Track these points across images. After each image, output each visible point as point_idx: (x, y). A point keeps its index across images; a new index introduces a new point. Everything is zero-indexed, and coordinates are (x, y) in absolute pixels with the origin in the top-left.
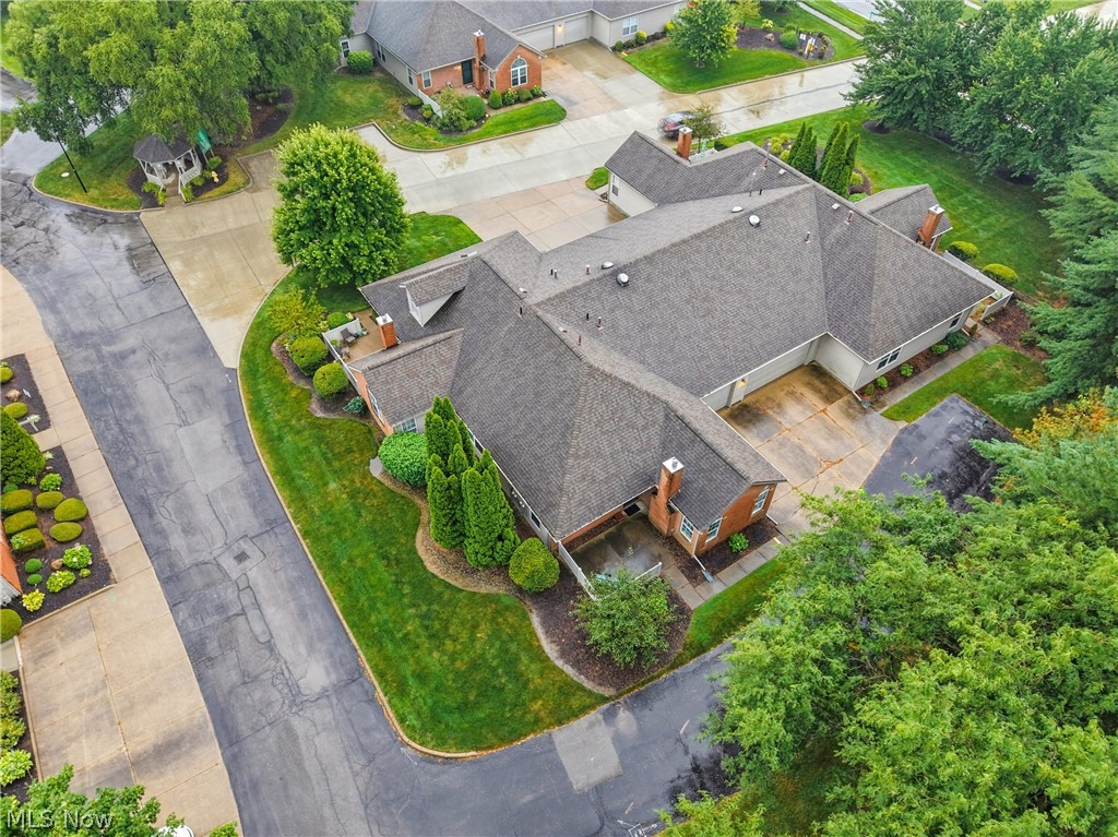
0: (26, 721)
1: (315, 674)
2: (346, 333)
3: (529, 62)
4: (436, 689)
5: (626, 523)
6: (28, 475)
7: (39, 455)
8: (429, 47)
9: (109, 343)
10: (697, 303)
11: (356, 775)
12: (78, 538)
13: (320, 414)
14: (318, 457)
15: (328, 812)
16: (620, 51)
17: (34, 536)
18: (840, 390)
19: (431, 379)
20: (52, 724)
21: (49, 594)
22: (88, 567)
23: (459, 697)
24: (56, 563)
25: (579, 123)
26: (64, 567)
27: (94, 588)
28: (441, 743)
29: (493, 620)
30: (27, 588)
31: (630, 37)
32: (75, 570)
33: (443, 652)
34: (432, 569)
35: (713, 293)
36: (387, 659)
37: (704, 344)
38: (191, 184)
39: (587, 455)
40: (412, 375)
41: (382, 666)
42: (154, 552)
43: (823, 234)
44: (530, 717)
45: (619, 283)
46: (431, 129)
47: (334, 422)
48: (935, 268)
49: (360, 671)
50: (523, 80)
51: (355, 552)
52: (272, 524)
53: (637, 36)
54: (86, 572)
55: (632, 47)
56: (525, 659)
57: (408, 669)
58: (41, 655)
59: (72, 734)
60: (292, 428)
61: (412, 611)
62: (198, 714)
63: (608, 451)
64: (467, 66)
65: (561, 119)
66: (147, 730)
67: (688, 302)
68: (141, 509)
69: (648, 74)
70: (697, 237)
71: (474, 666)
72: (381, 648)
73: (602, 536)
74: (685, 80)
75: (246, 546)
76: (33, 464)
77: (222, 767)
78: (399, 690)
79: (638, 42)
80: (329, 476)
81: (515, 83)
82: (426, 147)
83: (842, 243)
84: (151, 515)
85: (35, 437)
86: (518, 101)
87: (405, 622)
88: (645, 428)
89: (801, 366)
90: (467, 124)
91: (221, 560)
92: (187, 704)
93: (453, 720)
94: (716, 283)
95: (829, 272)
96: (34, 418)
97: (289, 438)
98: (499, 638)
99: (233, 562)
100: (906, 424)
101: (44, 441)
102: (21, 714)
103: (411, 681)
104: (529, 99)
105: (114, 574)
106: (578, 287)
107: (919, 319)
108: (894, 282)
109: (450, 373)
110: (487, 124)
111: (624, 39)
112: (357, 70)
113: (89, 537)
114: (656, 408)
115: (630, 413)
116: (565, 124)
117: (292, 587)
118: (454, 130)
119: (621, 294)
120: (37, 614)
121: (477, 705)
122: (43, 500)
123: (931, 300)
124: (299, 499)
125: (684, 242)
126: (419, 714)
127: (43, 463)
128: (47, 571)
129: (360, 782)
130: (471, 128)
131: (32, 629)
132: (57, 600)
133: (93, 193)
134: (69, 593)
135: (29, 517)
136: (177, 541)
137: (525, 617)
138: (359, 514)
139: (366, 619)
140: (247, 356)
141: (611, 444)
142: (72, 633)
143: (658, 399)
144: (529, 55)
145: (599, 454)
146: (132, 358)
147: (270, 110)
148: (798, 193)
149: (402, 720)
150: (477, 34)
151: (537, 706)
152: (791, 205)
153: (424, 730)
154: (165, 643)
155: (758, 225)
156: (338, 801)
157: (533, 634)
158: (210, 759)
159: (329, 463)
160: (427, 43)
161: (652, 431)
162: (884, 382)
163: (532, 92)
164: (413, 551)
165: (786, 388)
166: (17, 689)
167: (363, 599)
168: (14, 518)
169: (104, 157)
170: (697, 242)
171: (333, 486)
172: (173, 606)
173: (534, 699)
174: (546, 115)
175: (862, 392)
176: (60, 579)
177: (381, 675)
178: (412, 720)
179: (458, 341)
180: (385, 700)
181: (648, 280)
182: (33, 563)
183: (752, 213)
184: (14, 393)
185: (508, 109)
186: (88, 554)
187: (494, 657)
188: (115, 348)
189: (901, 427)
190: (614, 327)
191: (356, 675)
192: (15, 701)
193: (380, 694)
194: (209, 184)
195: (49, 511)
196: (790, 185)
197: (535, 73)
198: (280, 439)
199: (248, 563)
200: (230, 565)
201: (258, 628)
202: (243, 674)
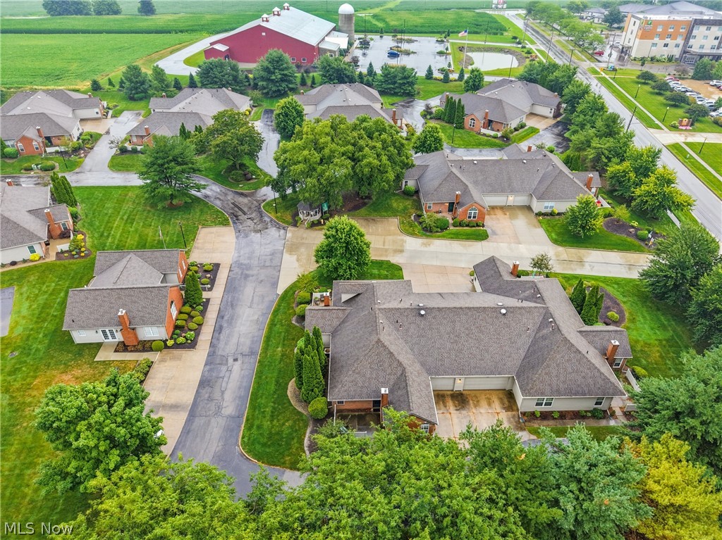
0: (146, 377)
1: (229, 408)
2: (322, 296)
3: (480, 211)
4: (260, 434)
5: (370, 414)
6: (195, 303)
7: (201, 298)
8: (435, 193)
9: (247, 270)
10: (452, 336)
11: (218, 446)
12: (194, 330)
13: (294, 322)
14: (282, 337)
15: (202, 453)
16: (540, 216)
17: (183, 323)
18: (515, 408)
19: (330, 322)
20: (151, 382)
21: (176, 343)
22: (191, 340)
23: (265, 440)
24: (184, 334)
25: (491, 244)
26: (185, 337)
27: (189, 348)
28: (249, 452)
29: (295, 422)
30: (171, 338)
31: (549, 210)
32: (187, 340)
33: (271, 423)
34: (289, 393)
35: (463, 335)
36: (253, 415)
37: (445, 355)
38: (313, 222)
39: (359, 373)
40: (323, 318)
41: (250, 417)
42: (212, 345)
43: (539, 329)
44: (282, 460)
45: (420, 314)
46: (420, 227)
47: (296, 326)
48: (589, 369)
49: (243, 414)
50: (474, 217)
51: (270, 375)
52: (252, 353)
53: (552, 211)
54: (189, 341)
55: (547, 215)
56: (295, 440)
57: (257, 423)
58: (163, 360)
59: (154, 388)
60: (282, 323)
61: (272, 404)
62: (189, 402)
63: (368, 376)
64: (451, 205)
65: (483, 240)
66: (173, 398)
67: (447, 334)
68: (218, 330)
69: (547, 231)
70: (469, 308)
71: (278, 433)
72: (255, 411)
73: (357, 414)
74: (564, 239)
75: (240, 357)
76: (197, 300)
77: (184, 421)
78: (249, 427)
79: (552, 214)
80: (280, 345)
81: (470, 217)
82: (412, 234)
83: (544, 338)
84: (220, 333)
85: (203, 293)
86: (467, 226)
87: (267, 407)
88: (390, 374)
89: (505, 390)
90: (435, 229)
91: (229, 358)
92: (188, 397)
93: (258, 447)
94: (467, 332)
95: (531, 349)
96: (209, 286)
97: (278, 326)
98: (292, 428)
99: (232, 360)
100: (536, 438)
101: (205, 295)
102: (146, 374)
103: (255, 427)
104: (474, 226)
105: (197, 347)
106: (400, 309)
107: (565, 389)
108: (558, 365)
109: (338, 323)
110: (446, 232)
111: (543, 211)
112: (407, 194)
113: (197, 332)
114: (399, 368)
115: (386, 365)
116: (484, 243)
117: (243, 377)
118: (430, 230)
119: (418, 319)
120: (169, 348)
121: (269, 446)
122: (193, 313)
123: (579, 383)
124: (266, 349)
125: (461, 308)
126: (249, 439)
127: (201, 301)
128: (179, 336)
129: (217, 449)
130: (437, 232)
131: (165, 351)
132: (177, 346)
133: (279, 214)
134: (181, 346)
135: (185, 316)
136: (221, 345)
137: (306, 426)
138: (280, 363)
139: (256, 399)
140: (286, 292)
141: (371, 373)
142: (174, 358)
143: (402, 365)
144: (480, 207)
145: (364, 376)
146: (251, 278)
147: (361, 201)
148: (536, 307)
149: (243, 438)
150: (457, 193)
151: (287, 458)
152: (529, 312)
153: (248, 444)
154: (195, 376)
155: (504, 314)
156: (207, 451)
157: (305, 434)
158: (183, 416)
159: (284, 341)
160: (435, 191)
161: (392, 377)
162: (538, 415)
163: (477, 224)
164: (287, 384)
165: (488, 395)
166: (150, 367)
167: (261, 392)
168: (182, 315)
169: (291, 202)
170: (468, 311)
171: (279, 349)
172: (206, 365)
173: (288, 456)
174: (477, 236)
175: (524, 414)
176: (181, 340)
177: (247, 420)
178: (246, 439)
179: (347, 312)
180: (243, 428)
181: (434, 318)
182: (178, 331)
183: (504, 308)
184: (209, 275)
185: (461, 228)
186: (194, 336)
187: (286, 434)
188: (247, 272)
189: (531, 438)
190: (407, 331)
191: (240, 416)
192: (147, 369)
193: (243, 426)
194: (319, 223)
195: (193, 317)
196: (539, 303)
197: (482, 216)
198: (275, 325)
199: (236, 363)
200: (231, 360)
201: (224, 385)
202: (209, 397)
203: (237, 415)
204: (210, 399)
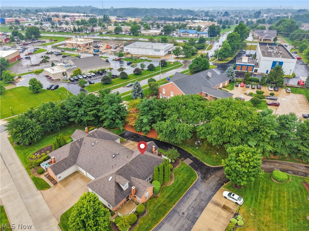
1: (196, 192)
49: (192, 187)
75: (181, 214)
92: (210, 206)
164: (171, 185)
172: (198, 218)
178: (195, 178)
199: (184, 212)
200: (186, 215)
201: (194, 203)
202: (201, 201)
203: (194, 188)
204: (202, 200)
